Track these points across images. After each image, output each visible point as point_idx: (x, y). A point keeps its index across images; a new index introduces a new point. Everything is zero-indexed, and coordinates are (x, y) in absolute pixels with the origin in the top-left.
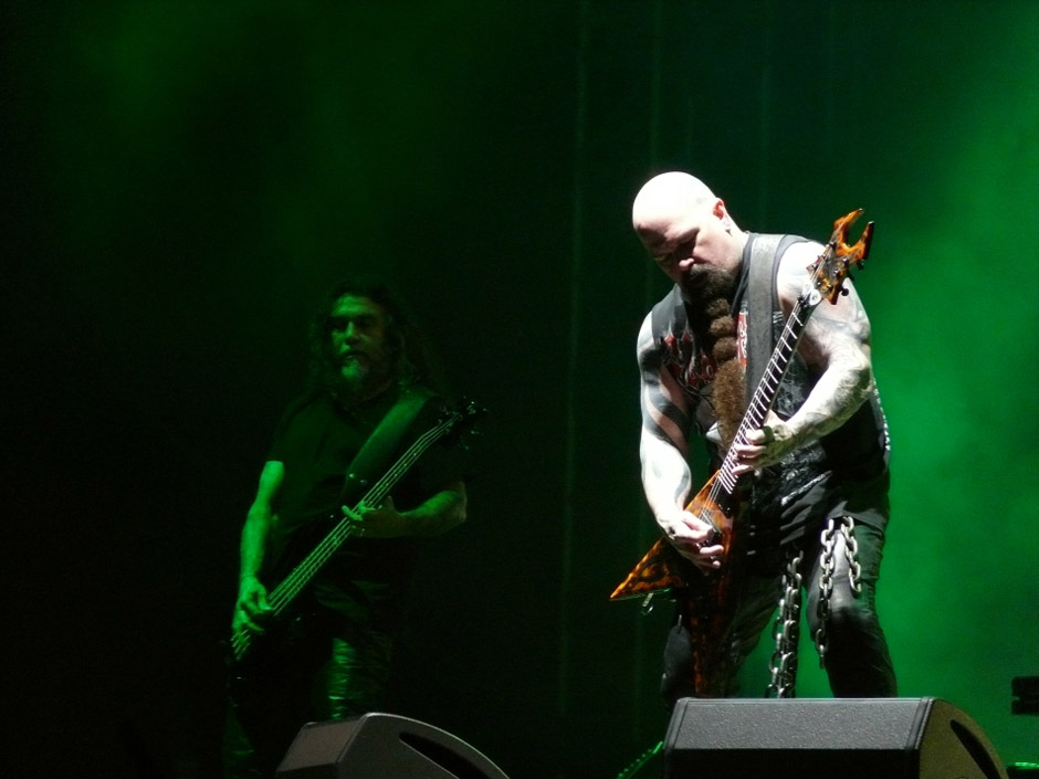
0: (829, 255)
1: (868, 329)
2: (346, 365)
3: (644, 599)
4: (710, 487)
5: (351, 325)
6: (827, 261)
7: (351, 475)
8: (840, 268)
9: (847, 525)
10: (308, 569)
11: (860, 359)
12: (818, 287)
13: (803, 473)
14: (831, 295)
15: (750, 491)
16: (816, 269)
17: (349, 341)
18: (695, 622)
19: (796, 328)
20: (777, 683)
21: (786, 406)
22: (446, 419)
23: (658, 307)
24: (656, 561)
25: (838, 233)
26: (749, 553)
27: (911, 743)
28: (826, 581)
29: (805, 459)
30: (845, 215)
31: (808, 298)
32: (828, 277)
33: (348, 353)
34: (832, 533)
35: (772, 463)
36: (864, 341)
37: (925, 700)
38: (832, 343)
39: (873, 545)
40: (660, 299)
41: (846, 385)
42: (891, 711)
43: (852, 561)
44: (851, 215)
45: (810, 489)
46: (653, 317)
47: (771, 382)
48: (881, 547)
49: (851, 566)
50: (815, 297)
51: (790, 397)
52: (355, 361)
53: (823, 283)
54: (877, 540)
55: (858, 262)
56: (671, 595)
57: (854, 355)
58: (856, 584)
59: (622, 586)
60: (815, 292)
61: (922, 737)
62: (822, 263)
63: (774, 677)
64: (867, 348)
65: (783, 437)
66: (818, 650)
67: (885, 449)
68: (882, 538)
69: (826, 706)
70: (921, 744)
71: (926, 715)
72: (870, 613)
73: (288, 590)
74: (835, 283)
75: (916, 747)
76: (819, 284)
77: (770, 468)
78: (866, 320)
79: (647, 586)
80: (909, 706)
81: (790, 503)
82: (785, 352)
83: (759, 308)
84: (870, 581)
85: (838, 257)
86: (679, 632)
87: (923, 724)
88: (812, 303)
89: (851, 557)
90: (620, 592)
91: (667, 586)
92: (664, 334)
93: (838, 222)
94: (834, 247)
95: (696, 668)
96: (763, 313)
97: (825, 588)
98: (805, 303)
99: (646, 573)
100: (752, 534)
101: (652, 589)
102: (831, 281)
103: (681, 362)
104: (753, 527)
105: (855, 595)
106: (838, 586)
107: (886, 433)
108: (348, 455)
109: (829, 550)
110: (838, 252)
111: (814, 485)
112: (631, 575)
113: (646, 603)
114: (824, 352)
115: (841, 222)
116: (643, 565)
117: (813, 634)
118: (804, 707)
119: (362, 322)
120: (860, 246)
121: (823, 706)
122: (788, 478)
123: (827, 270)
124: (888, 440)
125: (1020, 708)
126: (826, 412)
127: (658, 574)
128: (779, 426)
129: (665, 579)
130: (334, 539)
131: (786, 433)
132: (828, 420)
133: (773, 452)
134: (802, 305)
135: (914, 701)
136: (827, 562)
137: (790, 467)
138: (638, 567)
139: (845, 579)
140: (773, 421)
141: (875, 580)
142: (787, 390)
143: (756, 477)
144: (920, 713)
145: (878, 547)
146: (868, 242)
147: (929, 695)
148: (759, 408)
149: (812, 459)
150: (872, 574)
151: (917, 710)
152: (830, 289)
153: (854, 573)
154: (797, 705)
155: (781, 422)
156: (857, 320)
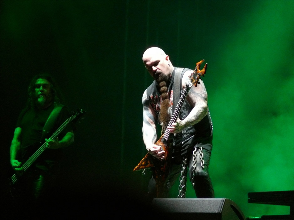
0: (195, 73)
1: (207, 96)
2: (40, 98)
3: (143, 171)
4: (161, 139)
5: (41, 87)
6: (194, 74)
7: (44, 131)
8: (198, 77)
9: (200, 149)
10: (34, 158)
11: (204, 104)
12: (192, 82)
13: (188, 136)
14: (195, 84)
15: (172, 140)
16: (191, 77)
17: (41, 91)
18: (157, 177)
19: (185, 93)
20: (181, 194)
21: (184, 117)
22: (74, 115)
23: (148, 88)
24: (146, 160)
25: (197, 67)
26: (172, 158)
27: (219, 211)
28: (194, 165)
29: (189, 132)
30: (199, 61)
31: (189, 85)
32: (194, 79)
33: (40, 94)
34: (196, 152)
35: (179, 132)
36: (206, 99)
37: (223, 199)
38: (196, 99)
39: (208, 155)
40: (149, 86)
41: (200, 111)
42: (214, 202)
43: (202, 159)
44: (201, 61)
45: (190, 139)
46: (147, 91)
47: (178, 109)
48: (210, 155)
49: (201, 161)
50: (191, 85)
51: (185, 114)
52: (42, 97)
53: (193, 81)
54: (209, 154)
55: (203, 75)
56: (151, 170)
57: (202, 103)
58: (203, 165)
59: (136, 167)
60: (191, 83)
61: (222, 209)
62: (193, 75)
63: (180, 193)
64: (206, 102)
65: (181, 125)
66: (192, 184)
67: (211, 129)
68: (210, 153)
69: (195, 201)
70: (222, 211)
71: (224, 203)
72: (207, 174)
73: (28, 164)
74: (196, 80)
75: (221, 212)
76: (192, 81)
77: (178, 133)
78: (206, 93)
79: (144, 167)
80: (219, 201)
81: (184, 143)
82: (182, 100)
83: (177, 89)
84: (207, 165)
85: (197, 73)
86: (152, 180)
87: (223, 206)
88: (190, 86)
89: (201, 158)
90: (136, 169)
91: (150, 167)
92: (150, 95)
93: (197, 63)
94: (196, 70)
95: (157, 190)
96: (178, 90)
97: (194, 167)
98: (188, 87)
99: (143, 163)
100: (174, 152)
101: (145, 168)
102: (195, 81)
103: (155, 103)
104: (173, 150)
105: (203, 169)
106: (198, 166)
107: (212, 125)
108: (42, 125)
109: (195, 156)
110: (197, 72)
111: (191, 138)
112: (139, 164)
113: (143, 172)
114: (194, 102)
115: (198, 63)
116: (142, 161)
117: (191, 180)
118: (189, 201)
119: (44, 86)
120: (204, 70)
121: (194, 200)
122: (184, 137)
123: (194, 77)
124: (212, 126)
125: (250, 201)
126: (194, 119)
127: (146, 164)
128: (180, 122)
129: (149, 165)
130: (41, 149)
131: (182, 124)
132: (194, 121)
133: (179, 129)
134: (187, 87)
135: (220, 199)
136: (194, 159)
137: (184, 134)
138: (141, 162)
139: (200, 164)
140: (179, 120)
141: (208, 165)
142: (184, 112)
143: (174, 136)
144: (222, 202)
145: (209, 155)
146: (206, 69)
147: (225, 197)
148: (175, 116)
149: (191, 132)
150: (207, 163)
151: (221, 201)
152: (195, 82)
153: (202, 162)
154: (187, 200)
155: (181, 121)
156: (204, 93)
